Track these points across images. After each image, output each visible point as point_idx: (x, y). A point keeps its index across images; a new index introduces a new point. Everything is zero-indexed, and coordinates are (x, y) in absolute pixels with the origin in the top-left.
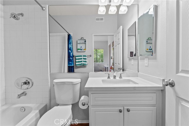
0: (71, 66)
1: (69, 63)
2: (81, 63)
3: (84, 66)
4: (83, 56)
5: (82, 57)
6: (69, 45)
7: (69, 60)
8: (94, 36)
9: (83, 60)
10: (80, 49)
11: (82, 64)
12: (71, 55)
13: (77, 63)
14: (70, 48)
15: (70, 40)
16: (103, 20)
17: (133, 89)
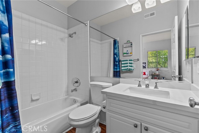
0: (116, 71)
1: (114, 68)
2: (126, 68)
3: (130, 71)
4: (129, 60)
5: (128, 62)
6: (115, 50)
7: (115, 65)
8: (143, 36)
9: (129, 65)
10: (126, 54)
11: (128, 69)
12: (117, 60)
13: (122, 68)
14: (116, 53)
15: (116, 46)
16: (154, 15)
17: (152, 103)
